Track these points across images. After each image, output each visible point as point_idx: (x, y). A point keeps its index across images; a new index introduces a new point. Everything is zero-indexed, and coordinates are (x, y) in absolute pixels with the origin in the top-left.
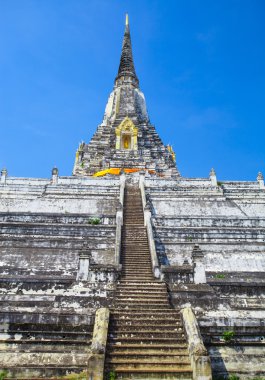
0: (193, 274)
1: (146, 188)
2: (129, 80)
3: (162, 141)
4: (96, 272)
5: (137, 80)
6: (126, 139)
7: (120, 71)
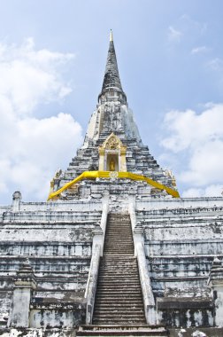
0: (213, 310)
1: (137, 212)
2: (116, 96)
3: (158, 163)
4: (42, 312)
5: (124, 96)
6: (112, 160)
7: (104, 87)
